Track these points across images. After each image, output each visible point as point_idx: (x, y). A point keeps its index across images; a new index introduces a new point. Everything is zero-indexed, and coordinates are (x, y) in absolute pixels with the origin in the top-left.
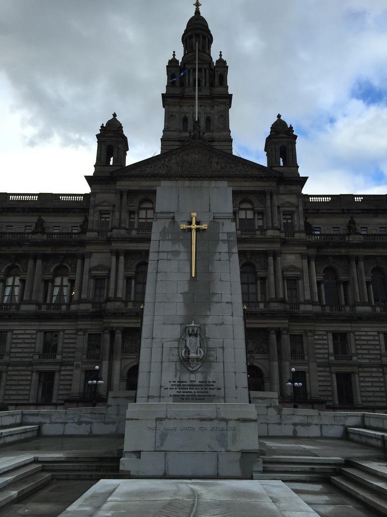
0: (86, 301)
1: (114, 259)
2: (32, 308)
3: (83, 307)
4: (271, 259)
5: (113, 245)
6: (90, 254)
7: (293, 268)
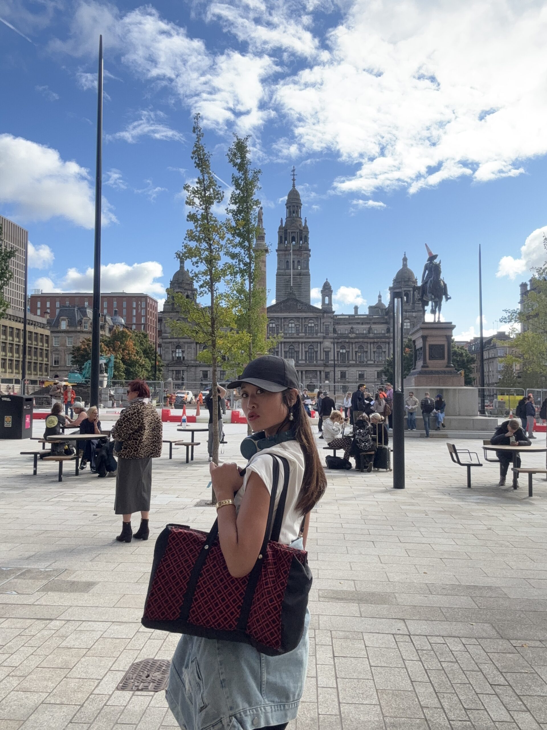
4: (319, 345)
7: (327, 347)
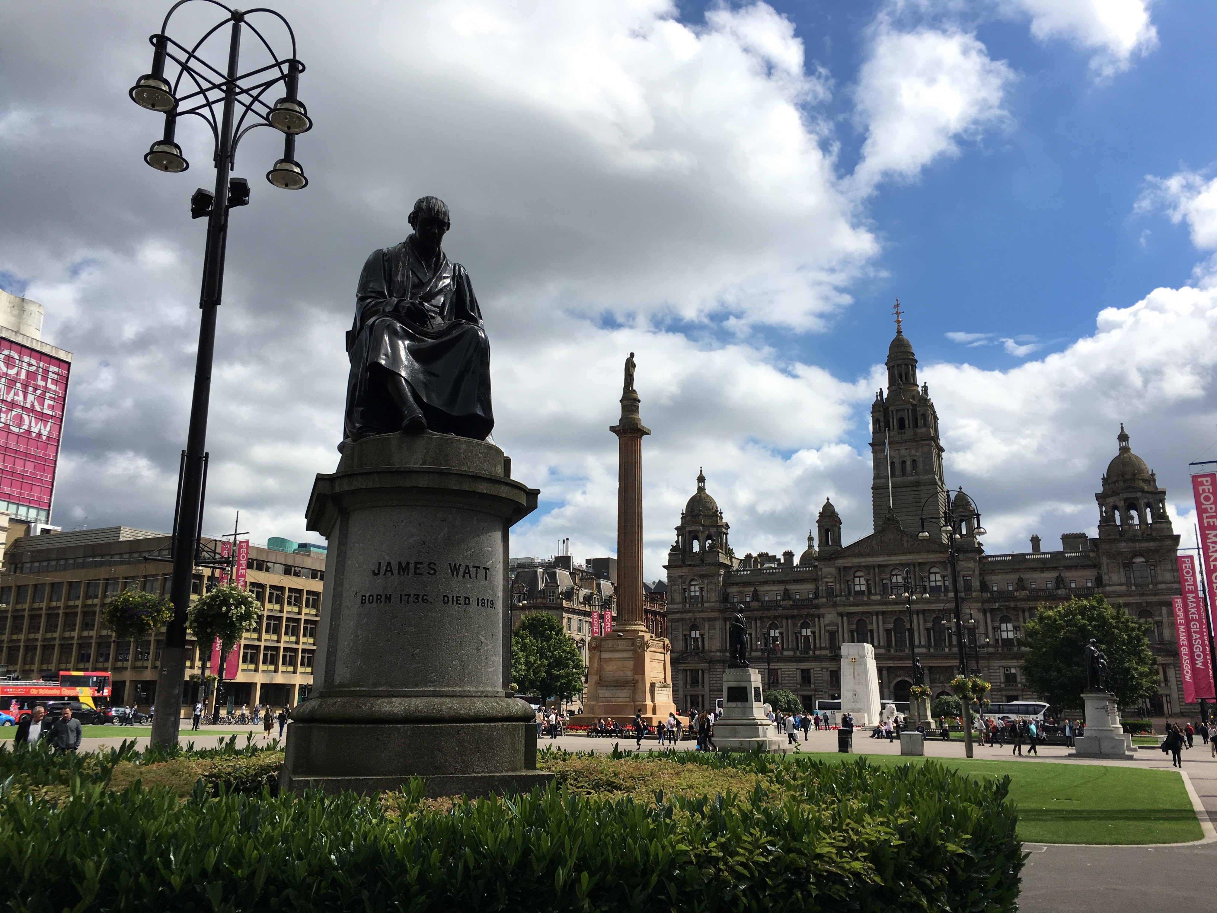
0: (825, 649)
1: (840, 618)
2: (791, 653)
3: (824, 652)
5: (838, 608)
6: (823, 615)
